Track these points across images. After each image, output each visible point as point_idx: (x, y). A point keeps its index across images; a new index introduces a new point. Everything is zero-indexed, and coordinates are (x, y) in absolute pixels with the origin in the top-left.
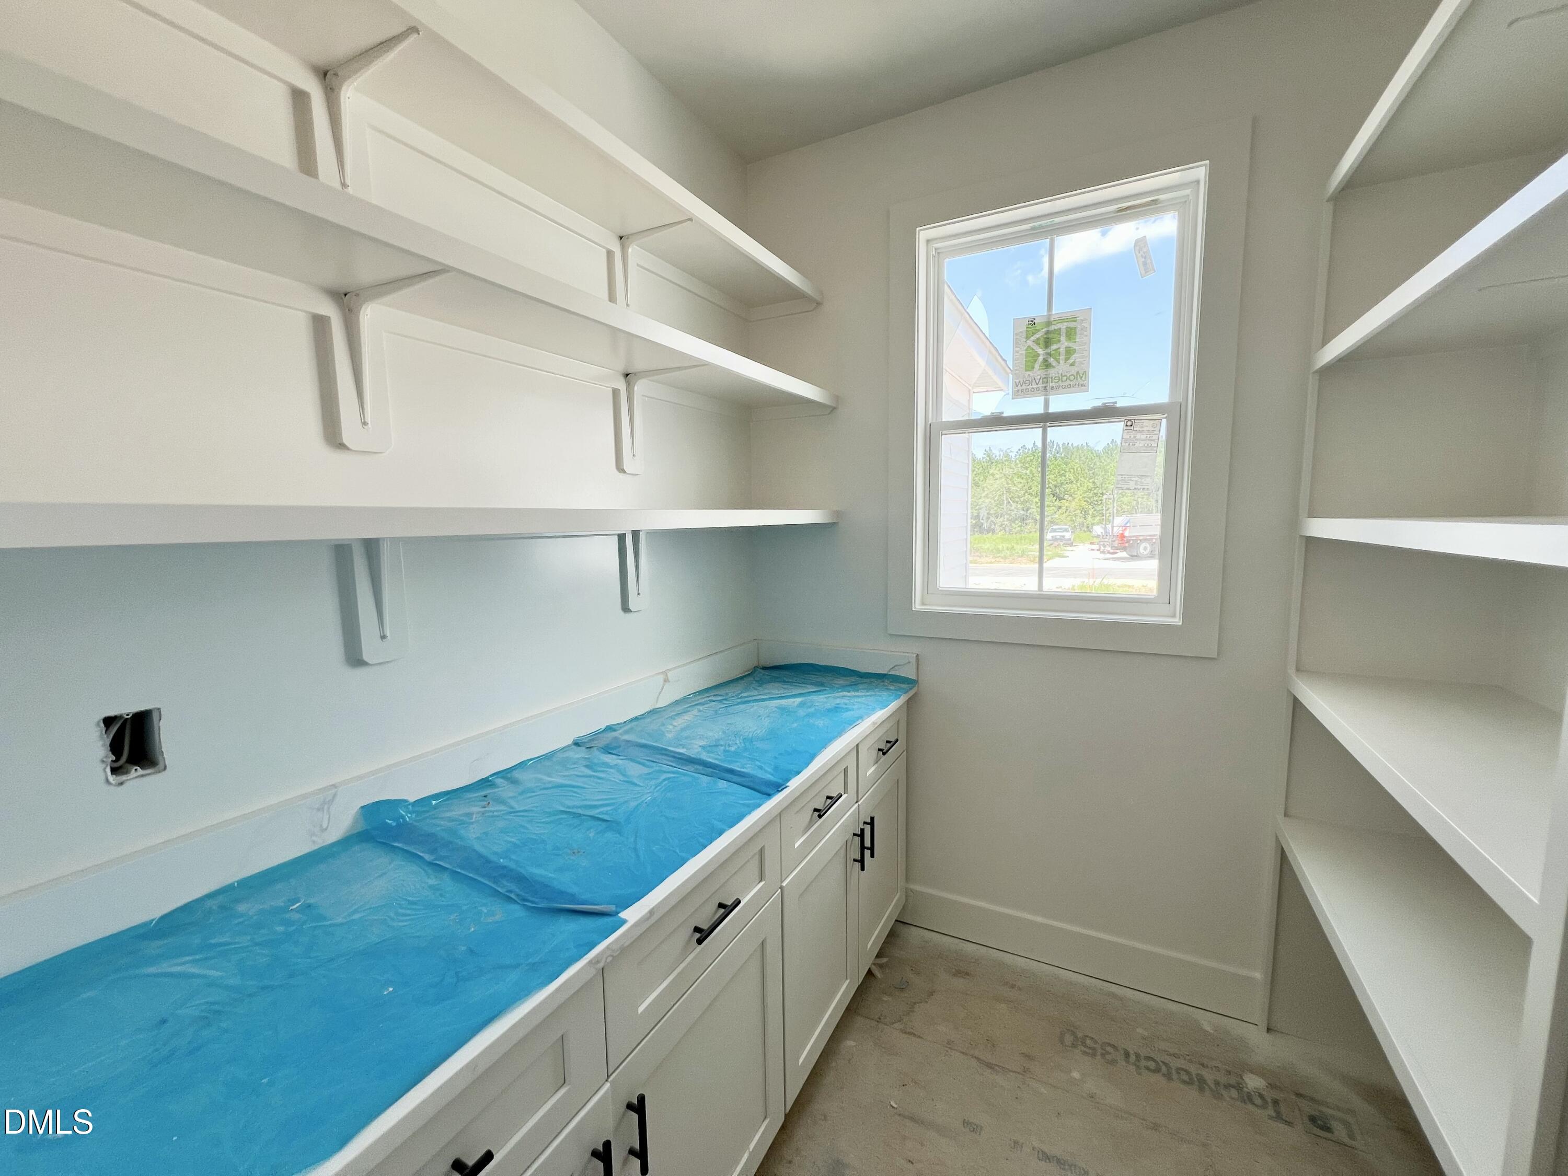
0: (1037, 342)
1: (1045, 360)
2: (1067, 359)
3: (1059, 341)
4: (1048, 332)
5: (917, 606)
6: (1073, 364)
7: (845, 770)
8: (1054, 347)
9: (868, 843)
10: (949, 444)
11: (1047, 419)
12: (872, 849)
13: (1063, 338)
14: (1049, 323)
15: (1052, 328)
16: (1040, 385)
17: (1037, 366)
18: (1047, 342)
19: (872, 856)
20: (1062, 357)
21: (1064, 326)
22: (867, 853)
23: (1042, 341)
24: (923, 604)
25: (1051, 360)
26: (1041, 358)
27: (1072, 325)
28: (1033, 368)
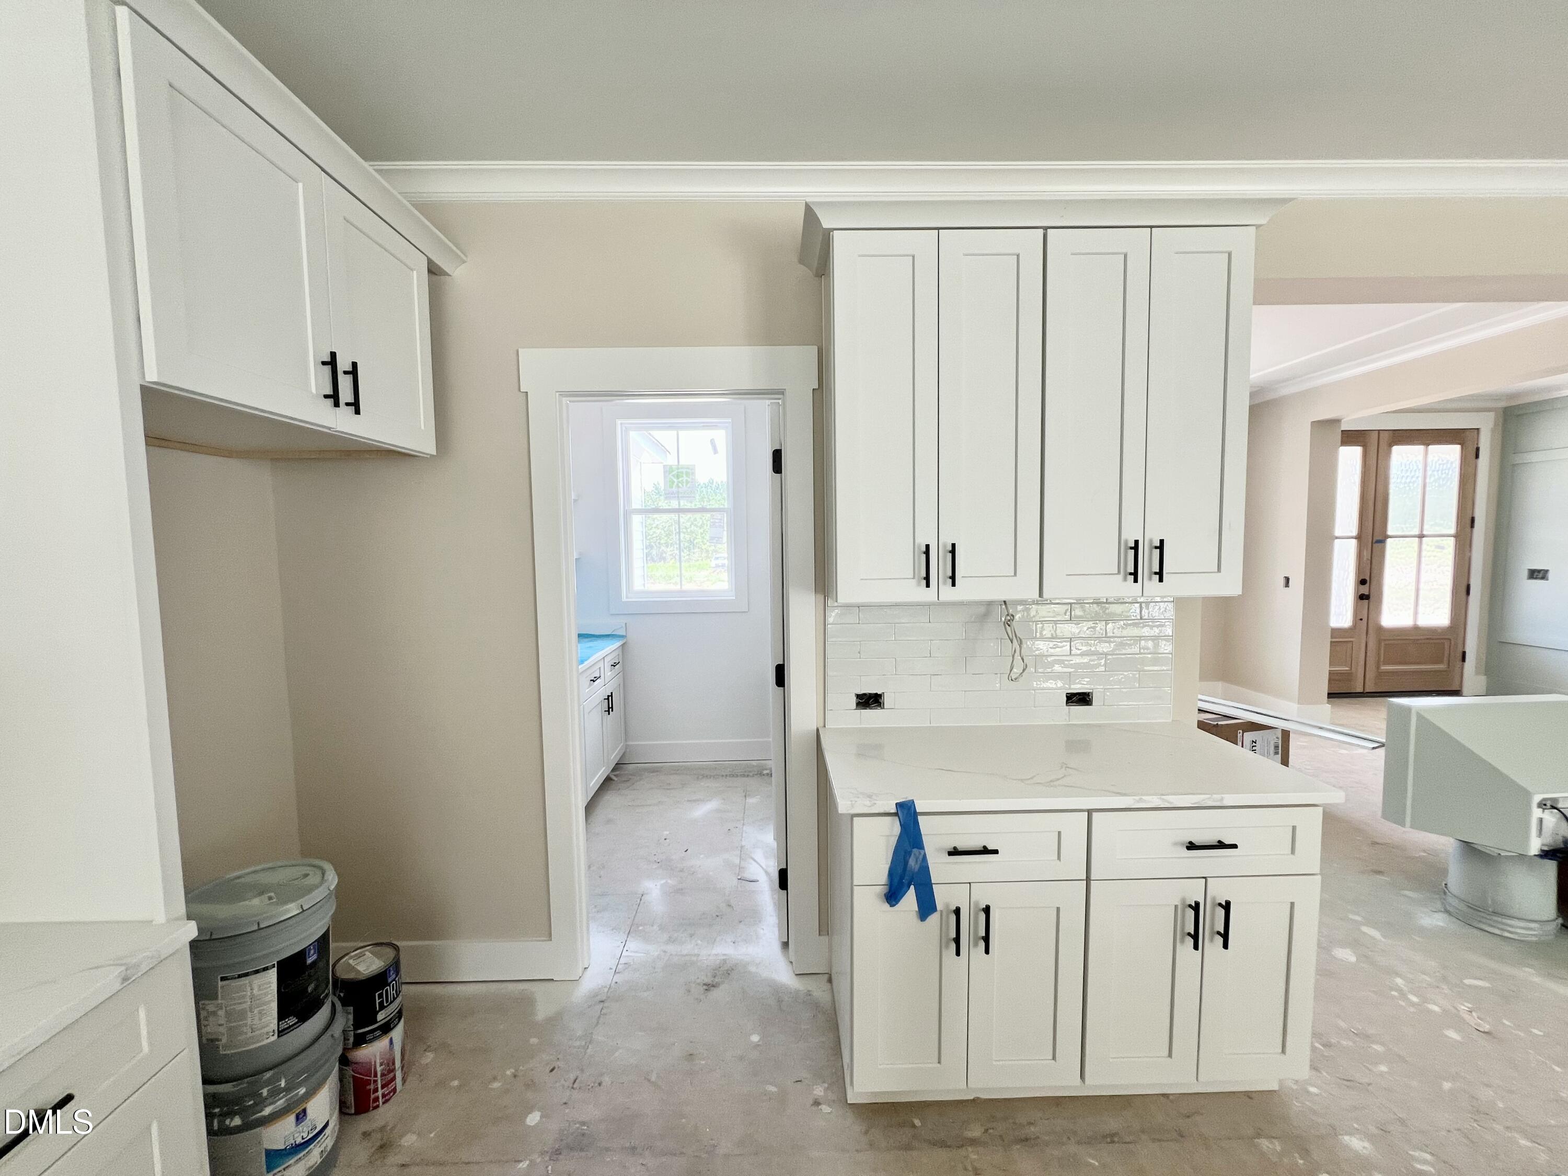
0: (673, 476)
1: (677, 484)
2: (686, 485)
3: (683, 477)
4: (678, 472)
5: (624, 599)
6: (689, 487)
7: (600, 668)
8: (680, 479)
9: (610, 706)
10: (636, 520)
11: (679, 511)
12: (612, 708)
13: (684, 476)
14: (678, 469)
15: (679, 471)
16: (676, 495)
17: (674, 486)
18: (678, 477)
19: (612, 711)
20: (684, 484)
21: (684, 471)
22: (611, 709)
23: (675, 476)
24: (627, 598)
25: (680, 485)
26: (675, 484)
27: (688, 470)
28: (672, 487)
